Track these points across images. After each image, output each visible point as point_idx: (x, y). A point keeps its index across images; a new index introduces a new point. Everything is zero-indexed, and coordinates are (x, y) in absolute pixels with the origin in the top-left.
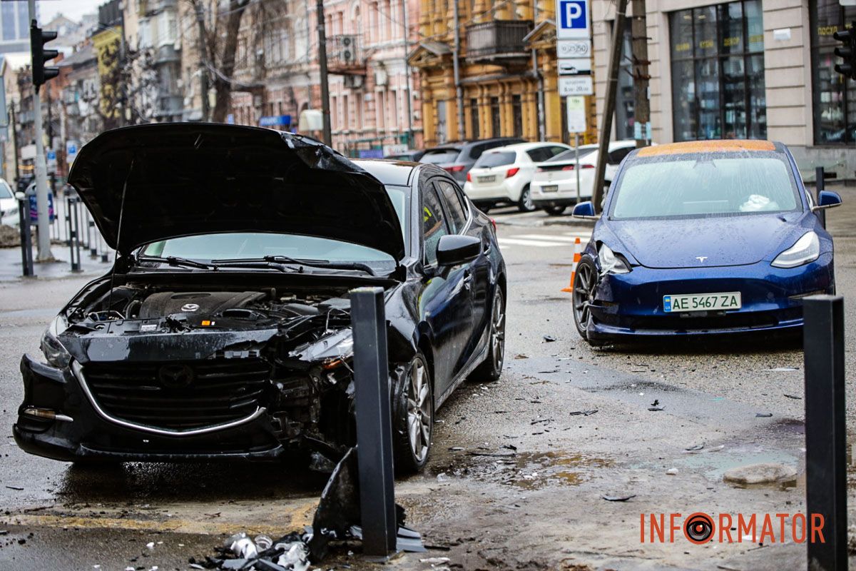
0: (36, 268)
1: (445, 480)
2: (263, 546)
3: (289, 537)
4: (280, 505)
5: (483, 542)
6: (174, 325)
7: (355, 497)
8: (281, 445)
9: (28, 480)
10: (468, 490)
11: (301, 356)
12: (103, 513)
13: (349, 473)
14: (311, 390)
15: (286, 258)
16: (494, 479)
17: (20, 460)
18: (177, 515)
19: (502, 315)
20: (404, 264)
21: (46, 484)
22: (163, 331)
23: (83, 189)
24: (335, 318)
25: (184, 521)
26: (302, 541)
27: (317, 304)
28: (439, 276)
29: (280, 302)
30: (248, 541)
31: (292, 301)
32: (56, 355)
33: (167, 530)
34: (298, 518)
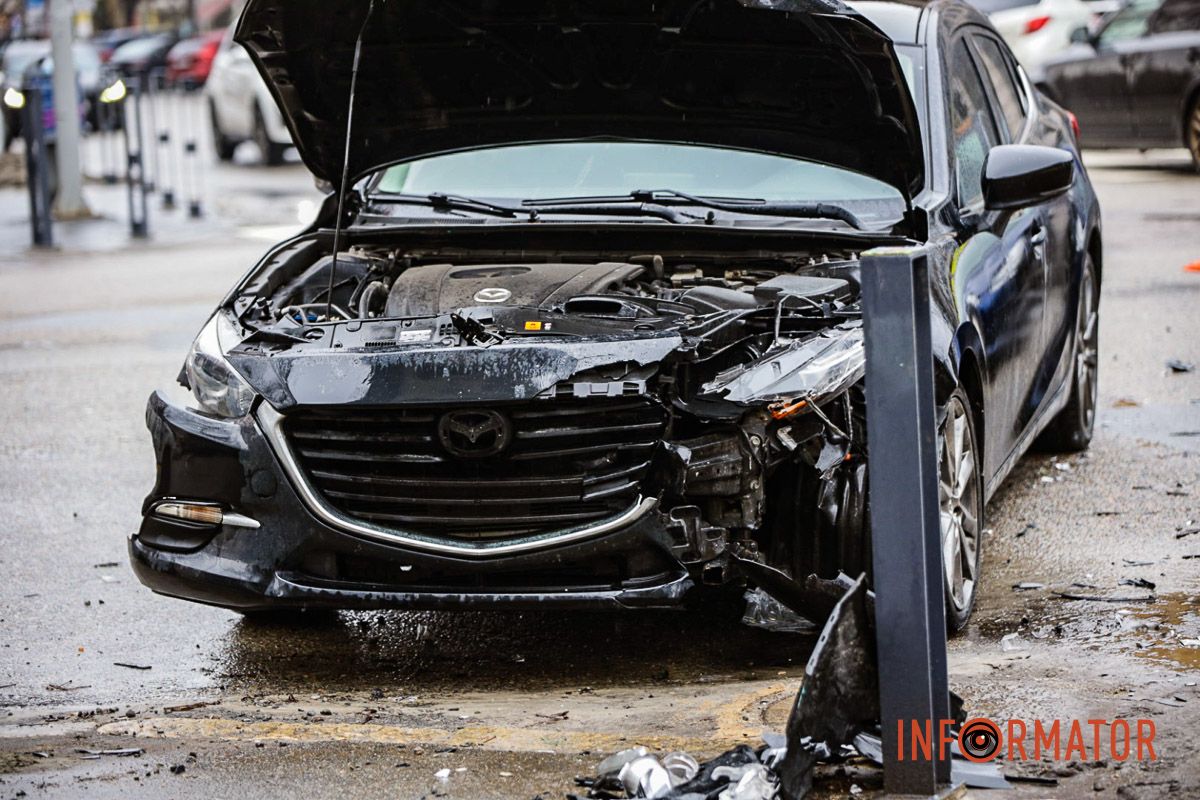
0: (58, 232)
1: (1018, 648)
2: (681, 773)
3: (734, 755)
4: (687, 696)
5: (1125, 770)
6: (467, 329)
7: (869, 673)
8: (687, 575)
9: (157, 650)
10: (1071, 667)
11: (727, 392)
12: (328, 713)
13: (857, 625)
14: (744, 463)
15: (678, 196)
16: (1118, 646)
17: (131, 612)
18: (477, 716)
19: (1094, 316)
20: (921, 206)
21: (196, 658)
22: (446, 342)
23: (263, 54)
24: (791, 315)
25: (501, 729)
26: (762, 762)
27: (751, 288)
28: (989, 230)
29: (671, 285)
30: (651, 763)
31: (698, 282)
32: (221, 393)
33: (469, 744)
34: (731, 722)
